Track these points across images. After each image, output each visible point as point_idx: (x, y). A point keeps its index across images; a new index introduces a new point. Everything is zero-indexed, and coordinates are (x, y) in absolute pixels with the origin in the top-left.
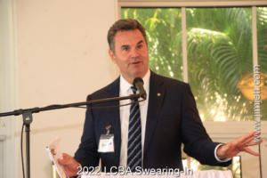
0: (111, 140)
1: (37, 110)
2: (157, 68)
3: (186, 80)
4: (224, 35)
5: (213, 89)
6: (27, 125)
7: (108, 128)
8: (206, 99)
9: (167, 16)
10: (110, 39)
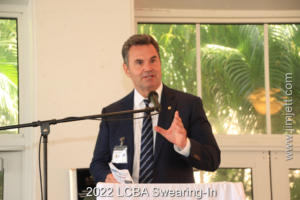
0: (125, 151)
1: (54, 122)
2: (172, 83)
3: (199, 94)
4: (237, 51)
5: (226, 103)
6: (45, 136)
7: (121, 139)
8: (219, 113)
9: (182, 32)
10: (125, 53)
